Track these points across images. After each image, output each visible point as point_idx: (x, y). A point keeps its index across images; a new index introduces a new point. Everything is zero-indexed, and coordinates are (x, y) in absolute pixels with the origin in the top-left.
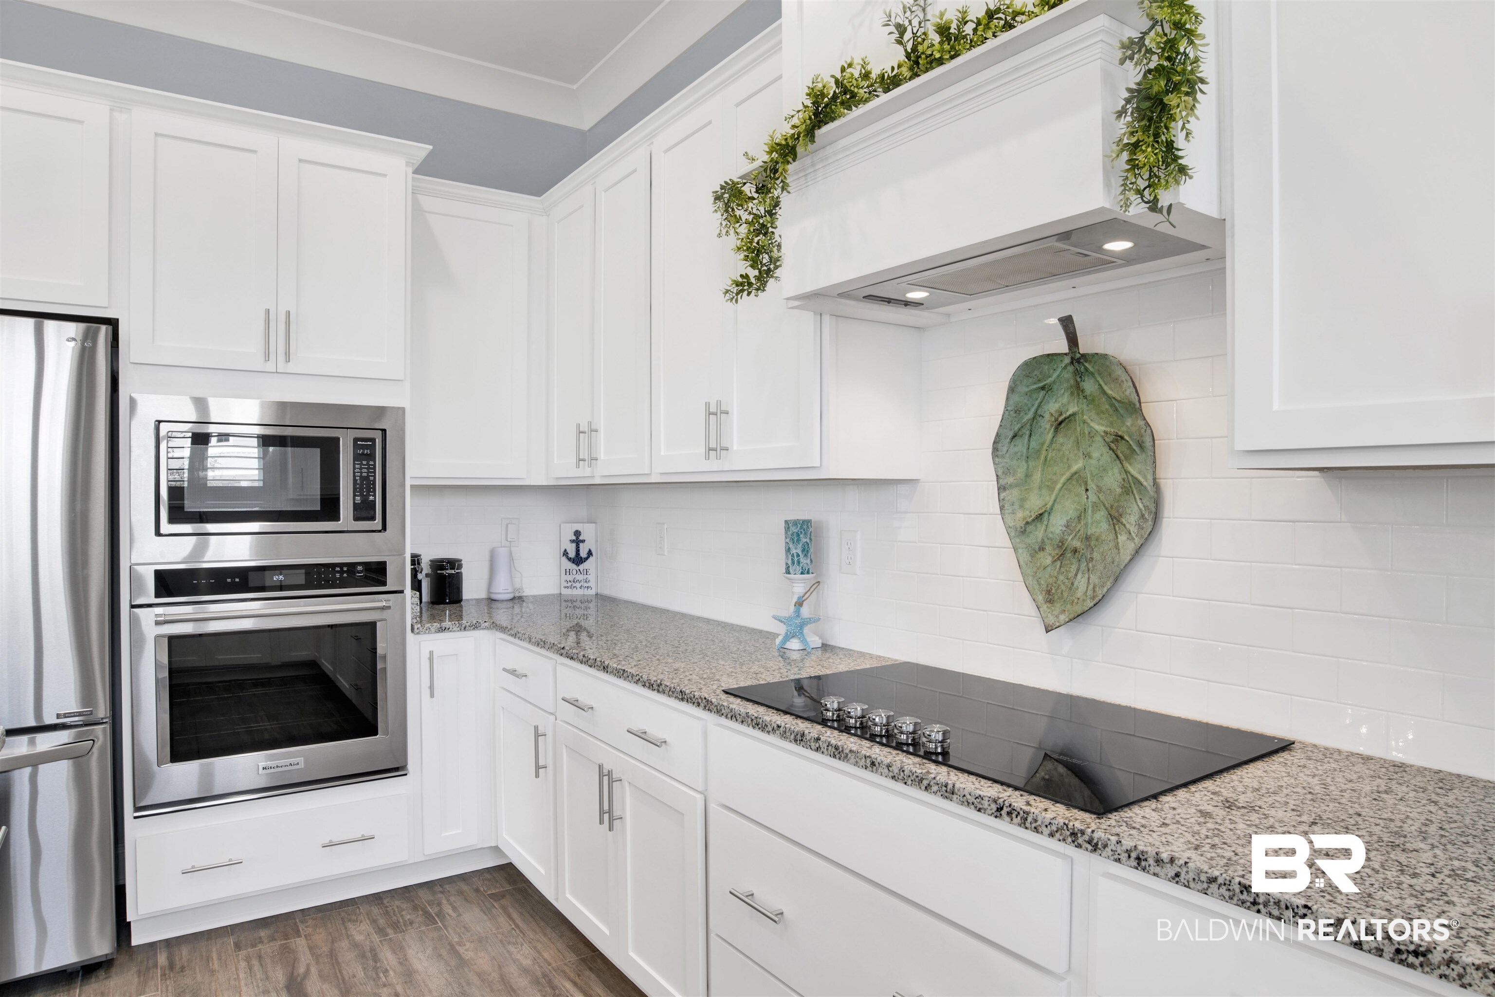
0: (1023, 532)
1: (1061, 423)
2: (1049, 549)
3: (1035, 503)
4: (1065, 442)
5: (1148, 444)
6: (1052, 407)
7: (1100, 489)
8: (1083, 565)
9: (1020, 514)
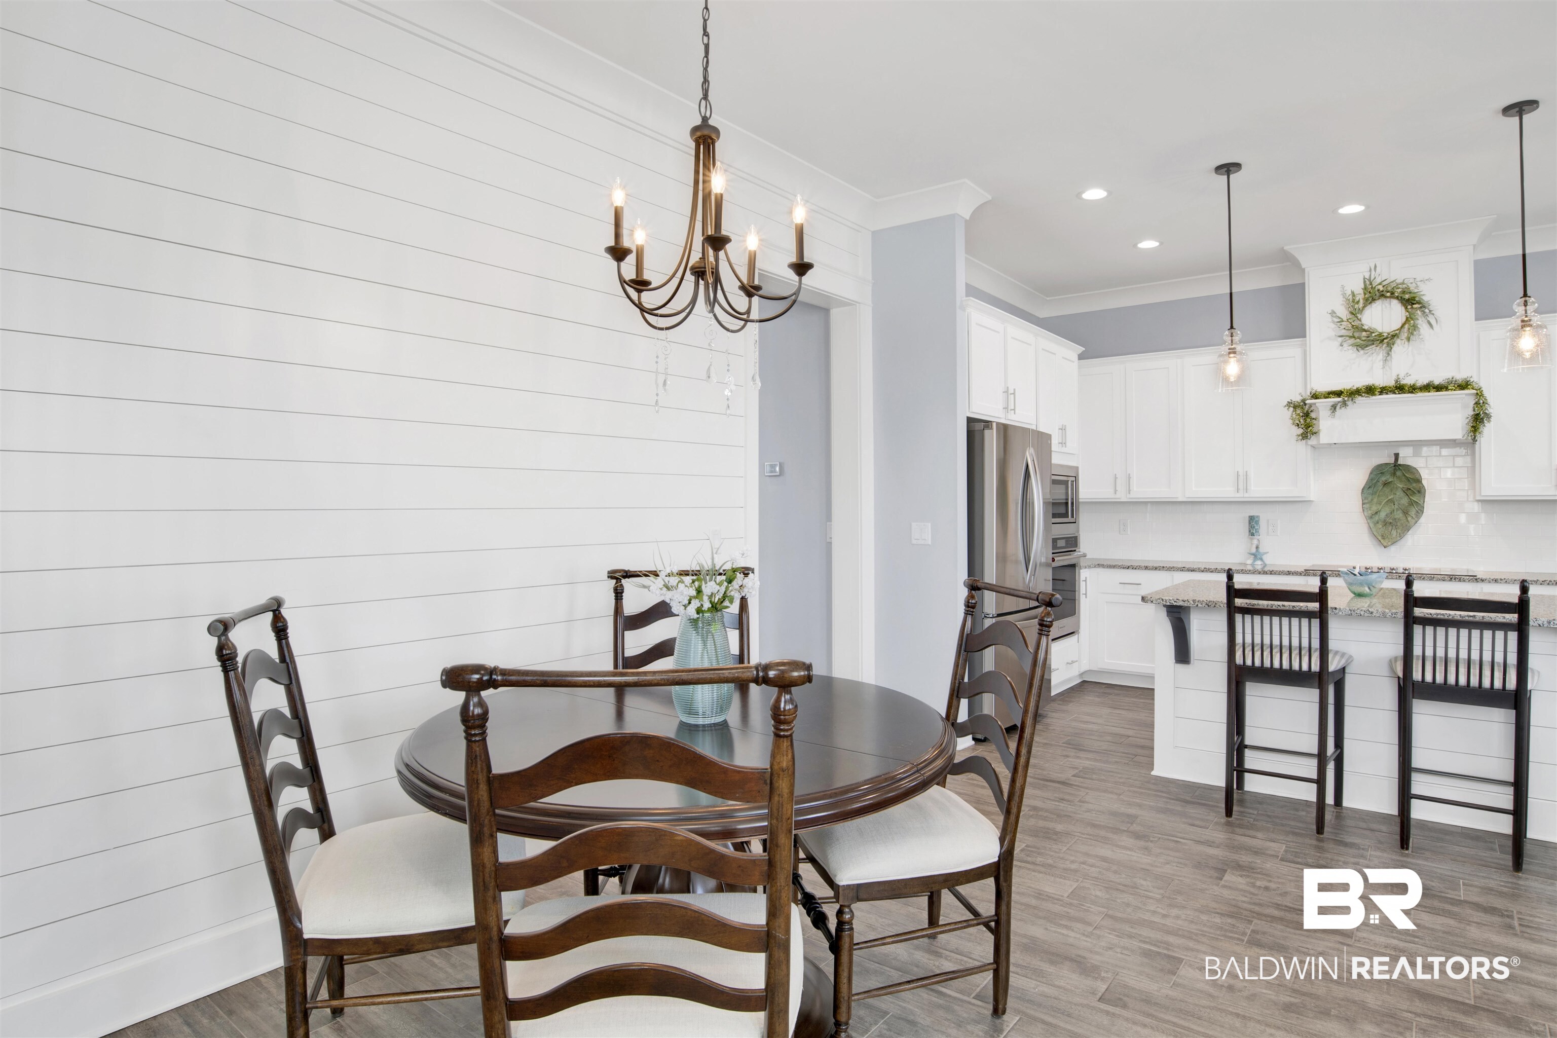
0: (1371, 518)
1: (1386, 484)
2: (1380, 523)
3: (1375, 508)
4: (1387, 490)
5: (1423, 491)
6: (1383, 479)
7: (1399, 504)
8: (1394, 527)
9: (1370, 512)
